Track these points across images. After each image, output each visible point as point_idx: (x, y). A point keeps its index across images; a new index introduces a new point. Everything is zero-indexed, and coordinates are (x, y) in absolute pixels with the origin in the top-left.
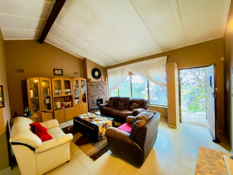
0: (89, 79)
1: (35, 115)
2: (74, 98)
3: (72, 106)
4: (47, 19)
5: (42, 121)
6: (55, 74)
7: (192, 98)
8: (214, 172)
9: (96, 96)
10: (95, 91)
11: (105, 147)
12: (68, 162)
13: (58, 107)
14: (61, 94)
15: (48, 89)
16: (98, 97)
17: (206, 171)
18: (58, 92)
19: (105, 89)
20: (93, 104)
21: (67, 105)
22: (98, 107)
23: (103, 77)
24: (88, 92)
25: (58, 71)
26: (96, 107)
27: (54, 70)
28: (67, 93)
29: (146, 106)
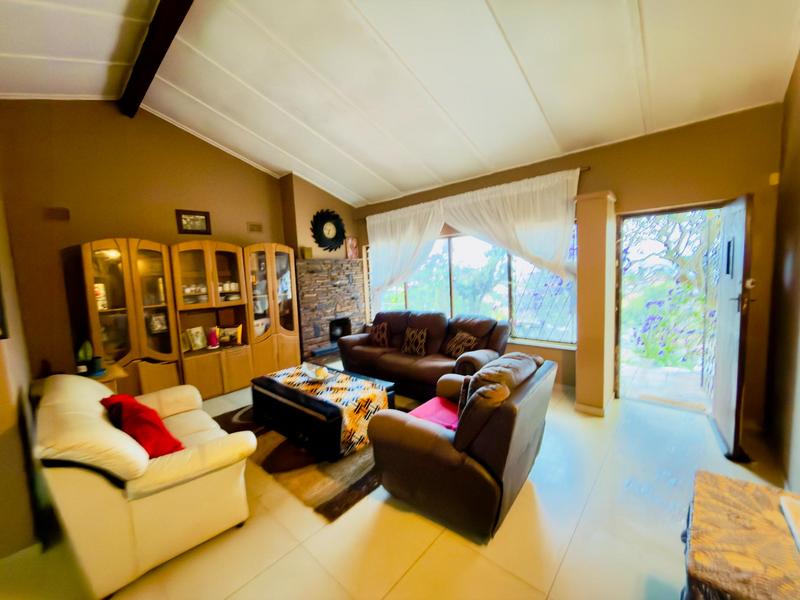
0: (303, 250)
1: (119, 372)
2: (252, 316)
3: (245, 341)
4: (151, 20)
5: (140, 393)
6: (182, 230)
7: (653, 319)
8: (750, 549)
9: (327, 307)
10: (323, 292)
11: (365, 478)
12: (240, 526)
13: (195, 345)
14: (204, 298)
15: (160, 280)
16: (335, 313)
17: (726, 546)
18: (193, 293)
19: (359, 284)
20: (317, 336)
21: (227, 338)
22: (335, 345)
23: (350, 242)
24: (300, 294)
25: (192, 217)
26: (328, 346)
27: (179, 213)
28: (226, 295)
29: (502, 342)
